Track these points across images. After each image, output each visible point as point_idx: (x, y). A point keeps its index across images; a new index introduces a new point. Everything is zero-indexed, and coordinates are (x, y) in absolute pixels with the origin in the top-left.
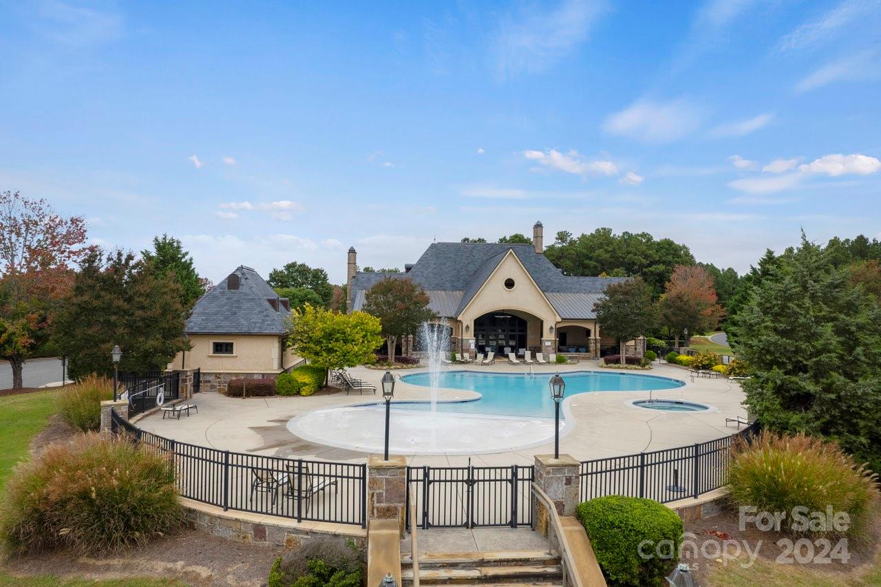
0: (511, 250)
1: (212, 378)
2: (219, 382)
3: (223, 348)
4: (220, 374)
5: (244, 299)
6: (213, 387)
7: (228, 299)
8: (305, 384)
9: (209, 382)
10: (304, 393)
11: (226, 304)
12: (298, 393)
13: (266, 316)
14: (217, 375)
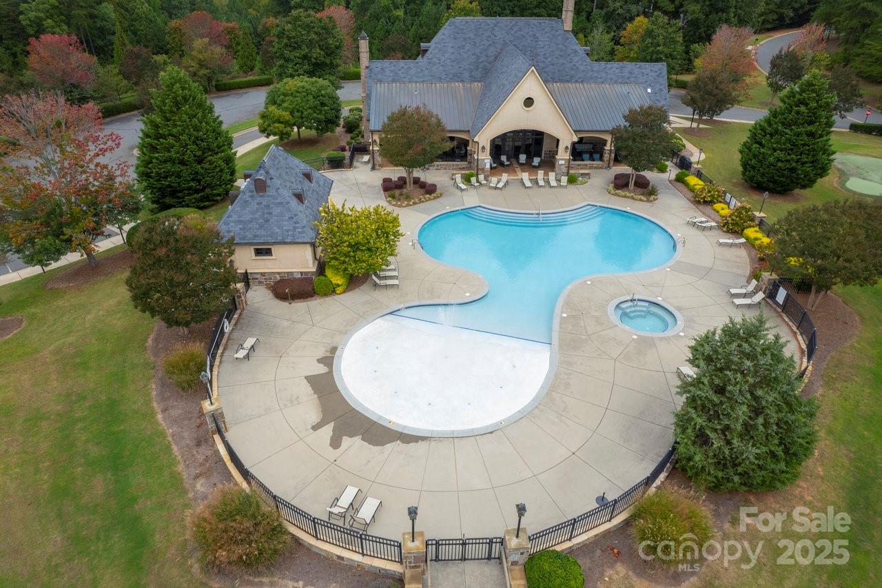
0: (533, 68)
1: (258, 276)
2: (265, 279)
3: (263, 252)
4: (265, 273)
5: (274, 203)
6: (260, 283)
7: (258, 204)
8: (338, 285)
9: (257, 279)
10: (338, 292)
11: (257, 210)
12: (334, 292)
13: (296, 223)
14: (263, 274)
